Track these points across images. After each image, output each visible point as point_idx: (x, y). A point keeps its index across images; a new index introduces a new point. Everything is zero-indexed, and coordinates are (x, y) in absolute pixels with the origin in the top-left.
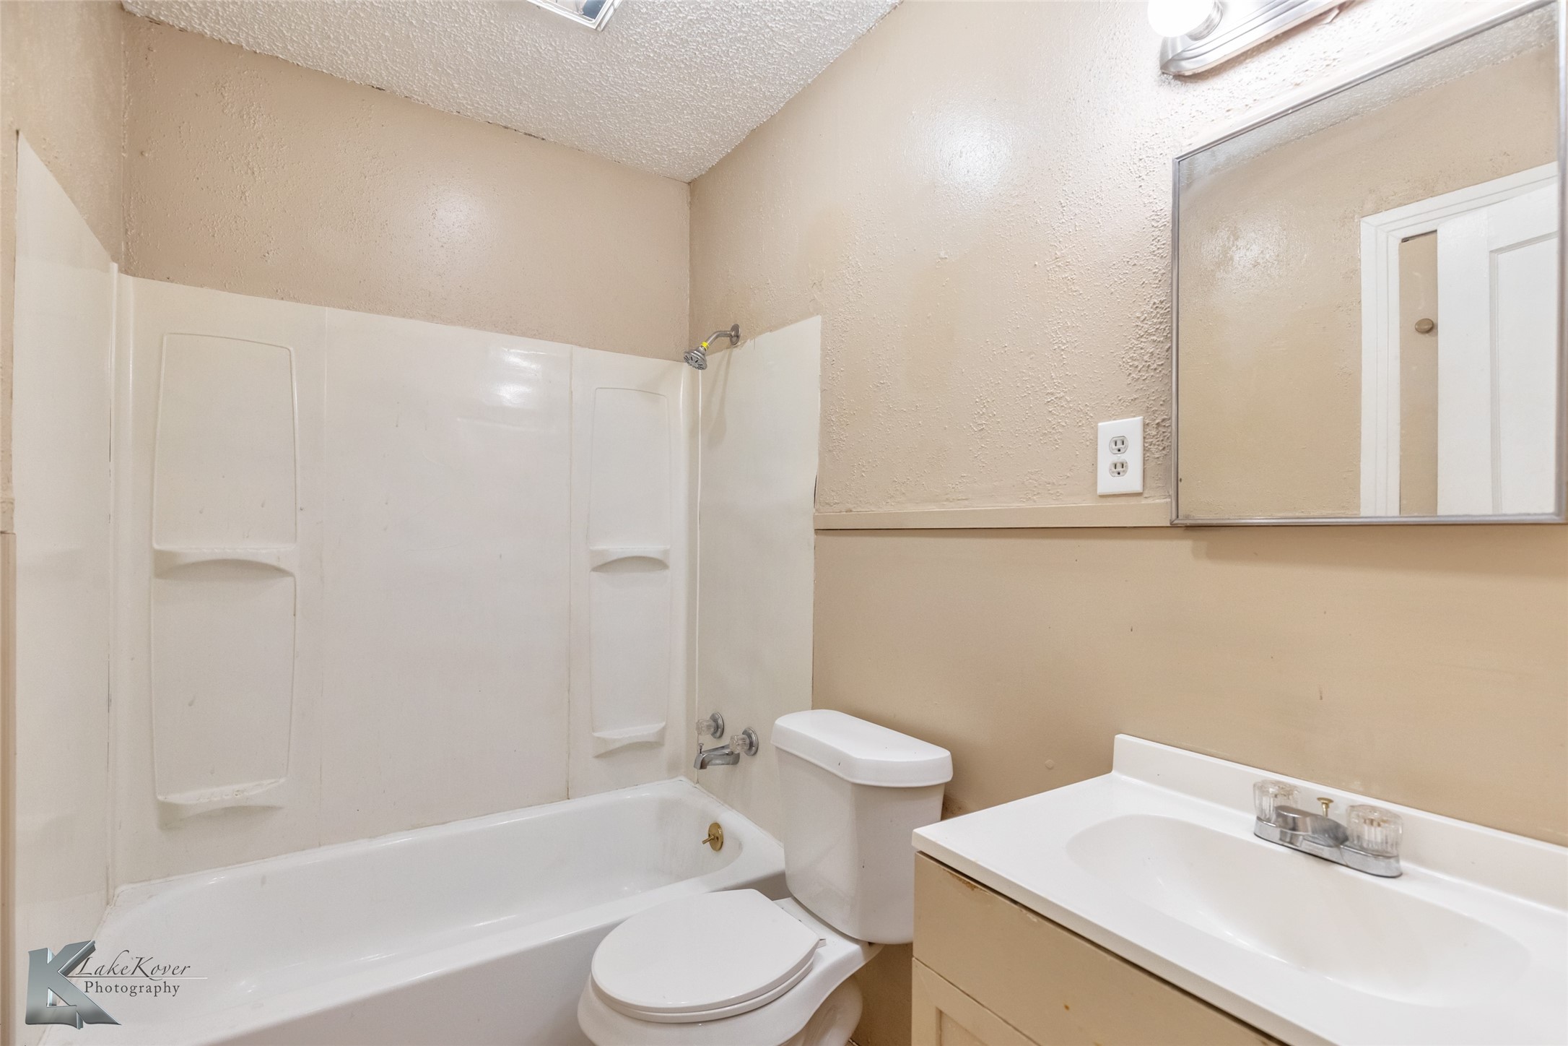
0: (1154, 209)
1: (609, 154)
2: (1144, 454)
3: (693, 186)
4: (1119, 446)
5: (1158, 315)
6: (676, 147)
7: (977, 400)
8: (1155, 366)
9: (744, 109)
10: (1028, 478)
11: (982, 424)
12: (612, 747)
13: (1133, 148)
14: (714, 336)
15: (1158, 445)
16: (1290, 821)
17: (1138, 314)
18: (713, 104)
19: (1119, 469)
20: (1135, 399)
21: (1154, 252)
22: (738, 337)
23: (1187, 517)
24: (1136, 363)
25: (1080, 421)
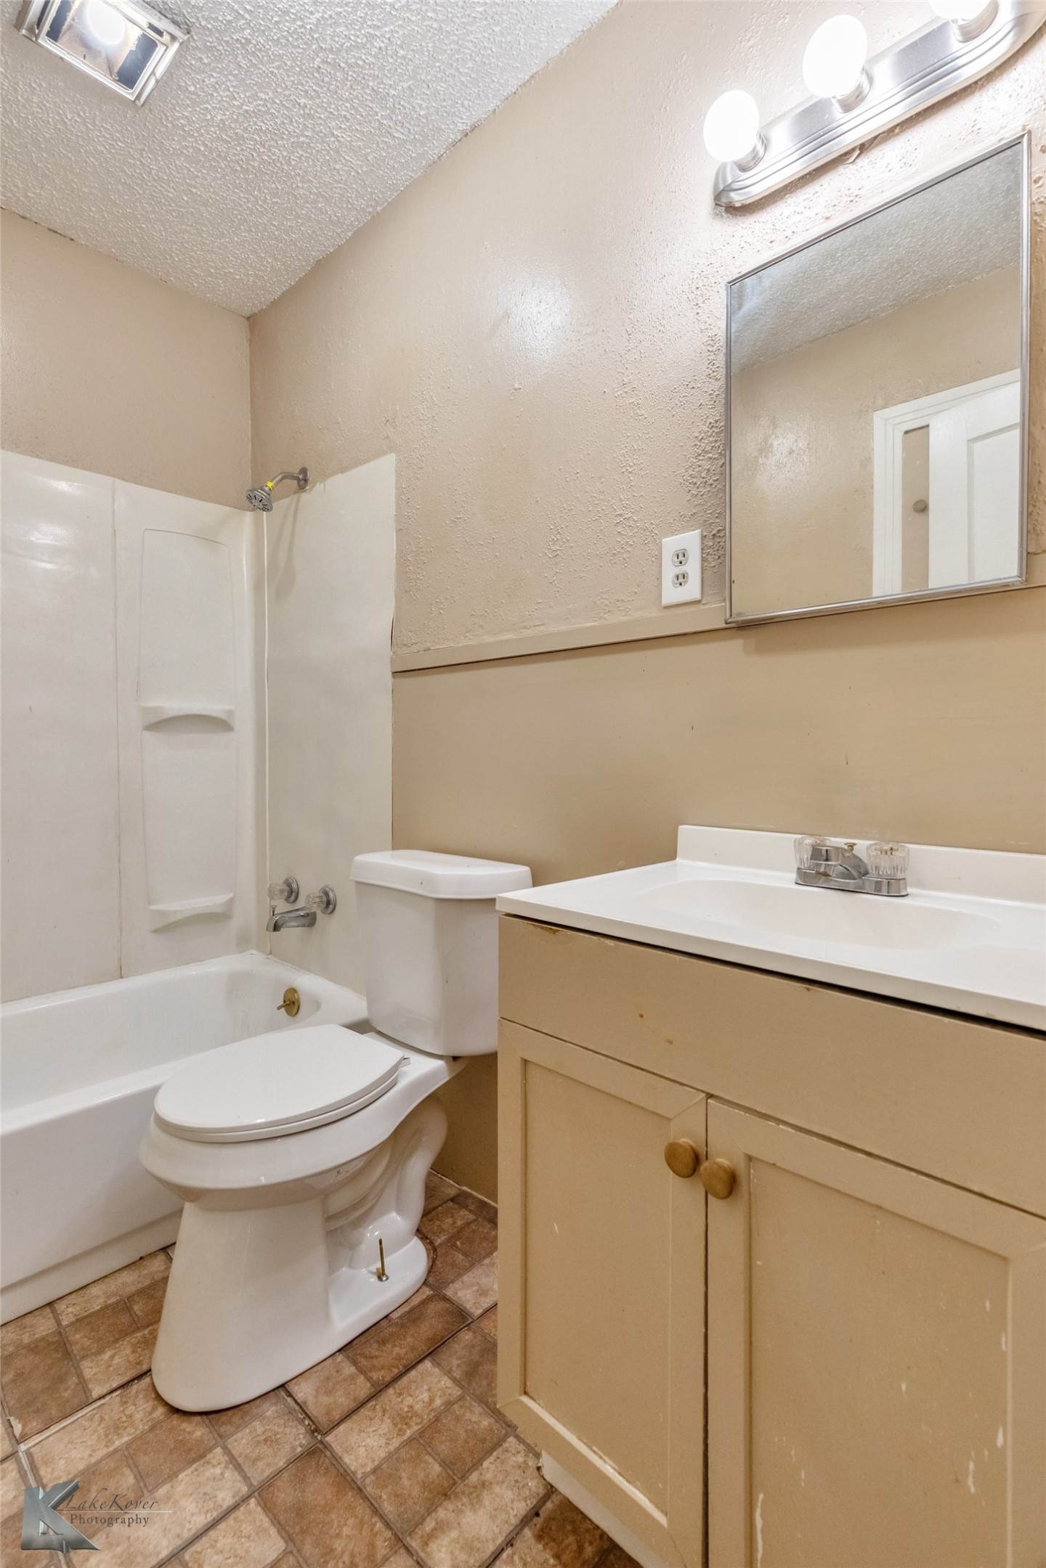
0: (710, 334)
1: (153, 269)
2: (702, 565)
3: (252, 320)
4: (681, 558)
5: (714, 434)
6: (232, 271)
7: (552, 527)
8: (711, 481)
9: (308, 233)
10: (599, 598)
11: (556, 551)
12: (172, 919)
13: (691, 277)
14: (280, 477)
15: (715, 555)
16: (824, 853)
17: (696, 434)
18: (274, 223)
19: (681, 580)
20: (694, 514)
21: (709, 375)
22: (306, 481)
23: (739, 615)
24: (695, 480)
25: (646, 539)
